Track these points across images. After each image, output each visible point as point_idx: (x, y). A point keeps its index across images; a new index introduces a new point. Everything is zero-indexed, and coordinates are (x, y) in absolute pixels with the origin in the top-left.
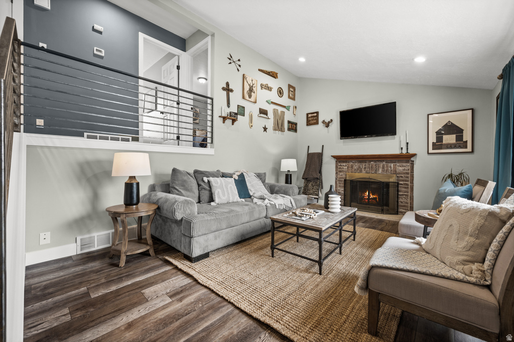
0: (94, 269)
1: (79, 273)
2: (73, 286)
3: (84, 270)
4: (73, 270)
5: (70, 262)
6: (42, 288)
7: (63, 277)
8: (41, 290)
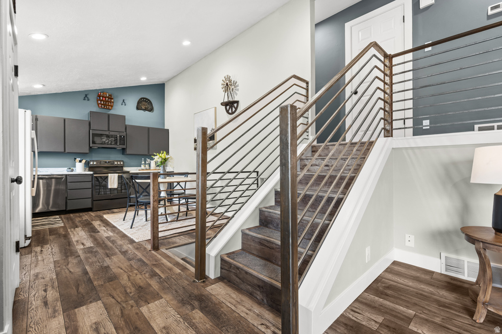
0: (442, 300)
1: (424, 293)
2: (408, 302)
3: (431, 294)
4: (422, 286)
5: (427, 277)
6: (387, 285)
7: (408, 288)
8: (385, 287)
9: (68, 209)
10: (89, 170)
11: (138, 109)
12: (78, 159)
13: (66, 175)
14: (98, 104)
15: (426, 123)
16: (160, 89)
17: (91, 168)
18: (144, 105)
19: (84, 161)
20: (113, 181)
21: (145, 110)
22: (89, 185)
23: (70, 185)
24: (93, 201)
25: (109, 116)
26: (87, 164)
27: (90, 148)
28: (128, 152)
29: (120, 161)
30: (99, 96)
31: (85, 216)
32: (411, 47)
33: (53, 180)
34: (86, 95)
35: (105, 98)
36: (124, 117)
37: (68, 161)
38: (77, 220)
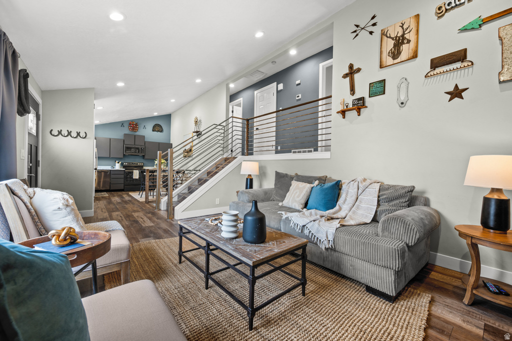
9: (111, 189)
10: (123, 168)
11: (153, 131)
12: (117, 161)
13: (110, 170)
14: (129, 129)
15: (279, 148)
16: (168, 117)
17: (124, 167)
18: (157, 128)
19: (120, 163)
20: (136, 174)
21: (158, 131)
22: (123, 176)
23: (112, 176)
24: (124, 185)
25: (135, 136)
26: (122, 164)
27: (124, 155)
28: (146, 157)
29: (141, 163)
30: (130, 124)
31: (120, 193)
32: (275, 110)
33: (103, 173)
34: (122, 124)
35: (134, 125)
36: (144, 136)
37: (112, 162)
38: (115, 195)
